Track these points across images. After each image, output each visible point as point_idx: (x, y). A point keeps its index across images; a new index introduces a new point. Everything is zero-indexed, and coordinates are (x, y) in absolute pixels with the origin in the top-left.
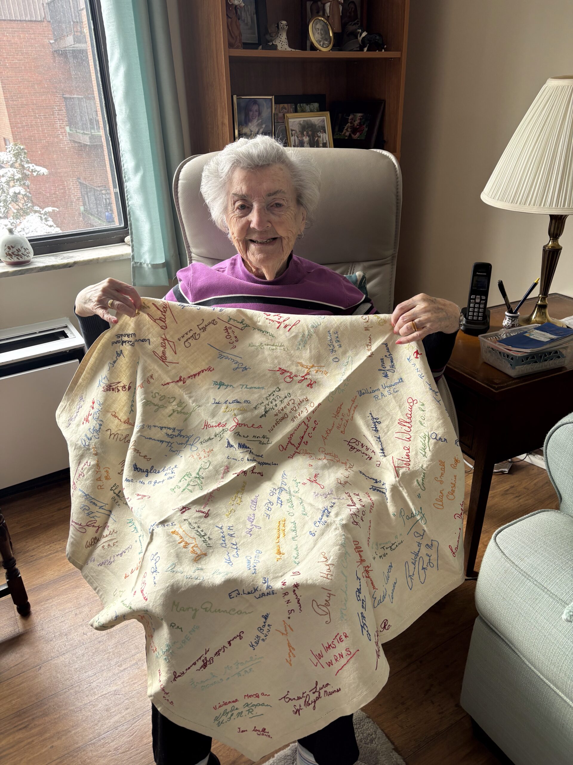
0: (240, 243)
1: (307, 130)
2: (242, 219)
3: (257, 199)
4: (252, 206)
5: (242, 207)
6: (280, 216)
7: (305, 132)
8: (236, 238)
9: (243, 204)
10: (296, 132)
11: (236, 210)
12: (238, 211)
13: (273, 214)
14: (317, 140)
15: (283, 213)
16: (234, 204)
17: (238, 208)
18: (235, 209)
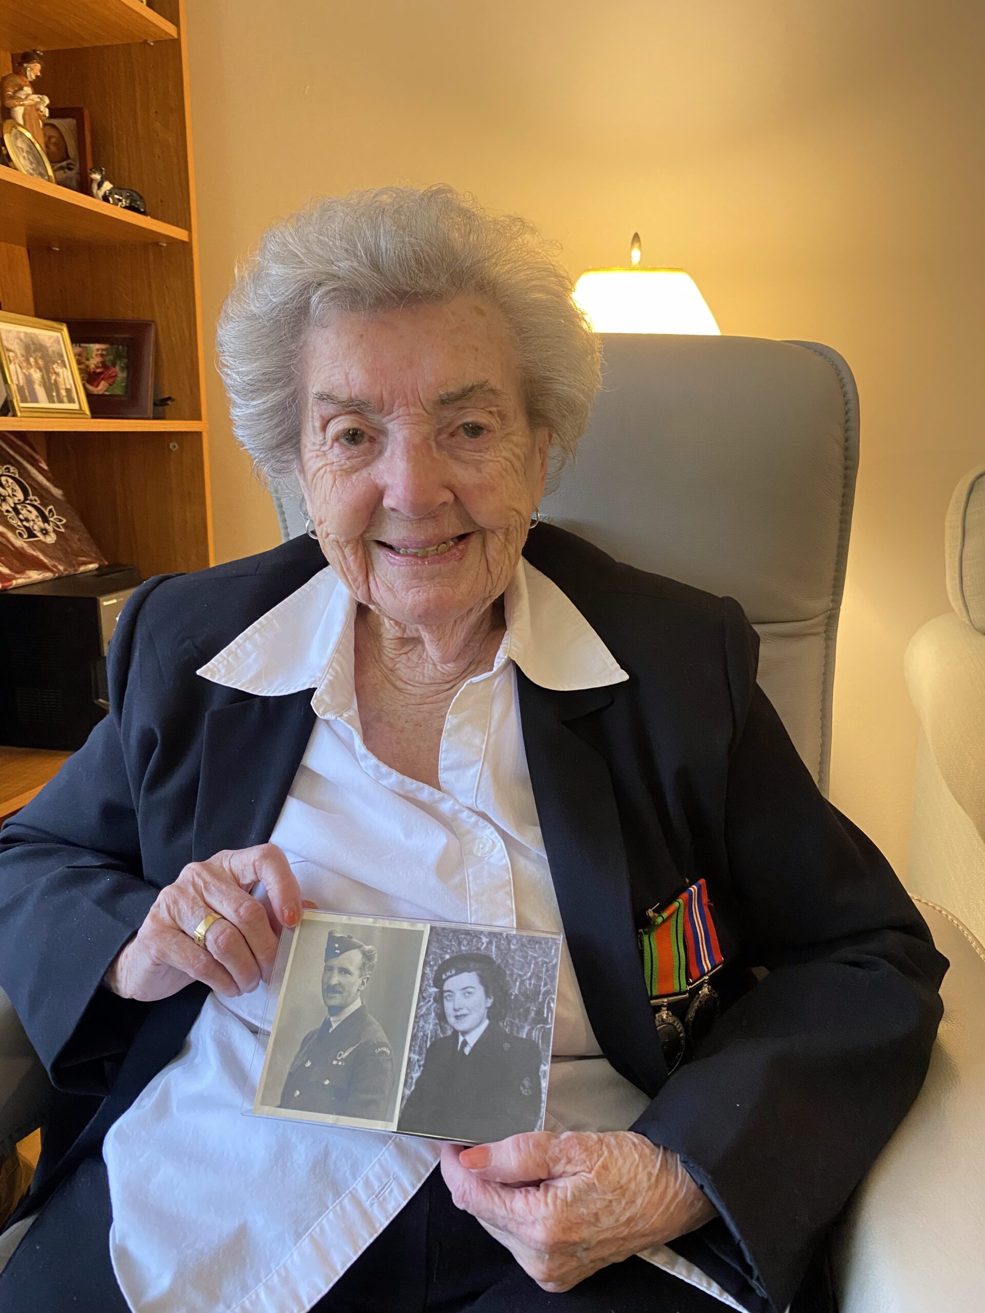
0: (347, 551)
1: (34, 355)
2: (354, 477)
3: (401, 411)
4: (383, 432)
5: (353, 437)
6: (478, 465)
7: (32, 360)
8: (332, 537)
9: (355, 426)
10: (16, 355)
11: (332, 447)
12: (337, 449)
13: (457, 459)
14: (55, 380)
15: (488, 457)
16: (324, 427)
17: (336, 439)
18: (329, 443)
